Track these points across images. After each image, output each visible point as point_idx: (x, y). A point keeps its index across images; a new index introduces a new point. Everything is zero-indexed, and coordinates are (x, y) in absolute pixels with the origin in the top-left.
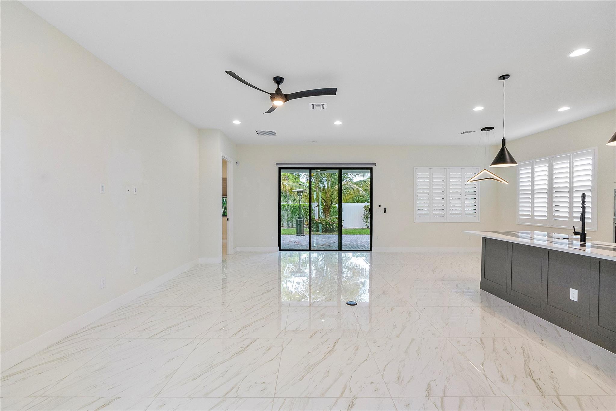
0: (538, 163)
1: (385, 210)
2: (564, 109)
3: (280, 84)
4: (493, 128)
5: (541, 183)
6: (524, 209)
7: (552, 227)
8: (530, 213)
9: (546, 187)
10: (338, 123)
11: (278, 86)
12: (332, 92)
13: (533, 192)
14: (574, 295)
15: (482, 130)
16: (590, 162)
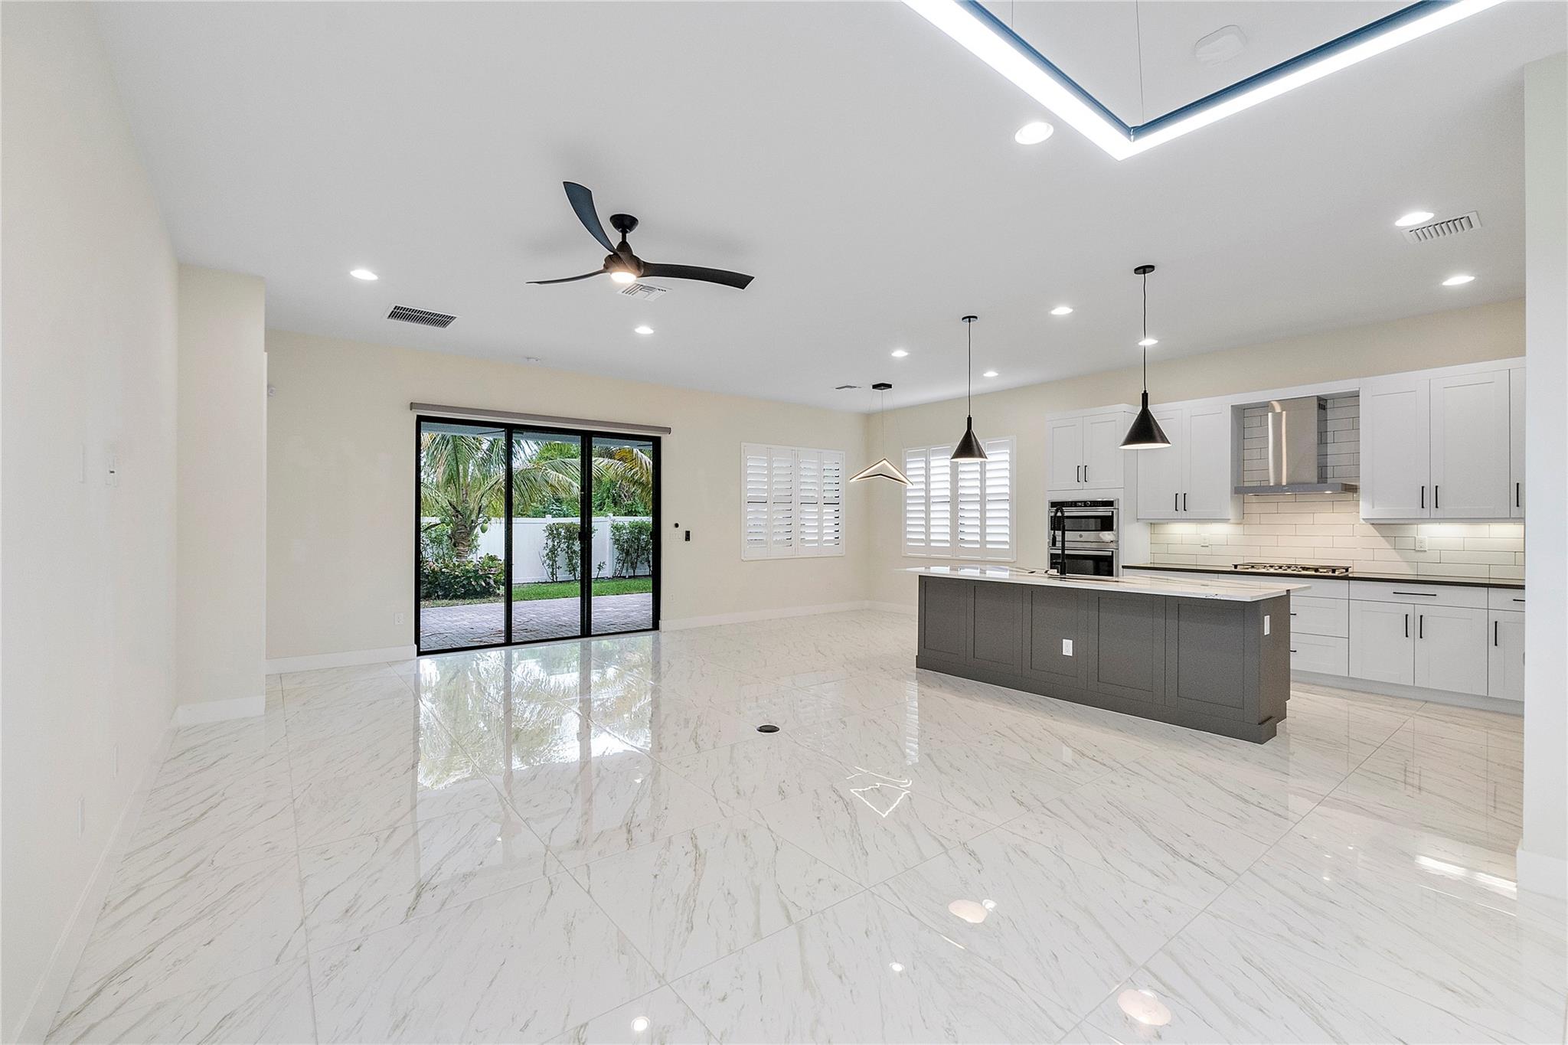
0: (935, 453)
1: (688, 533)
2: (991, 374)
3: (627, 232)
4: (890, 386)
5: (941, 487)
6: (914, 531)
7: (957, 558)
8: (923, 537)
9: (948, 493)
10: (644, 330)
11: (624, 237)
12: (740, 281)
13: (928, 501)
14: (1068, 648)
15: (875, 387)
16: (1007, 457)
